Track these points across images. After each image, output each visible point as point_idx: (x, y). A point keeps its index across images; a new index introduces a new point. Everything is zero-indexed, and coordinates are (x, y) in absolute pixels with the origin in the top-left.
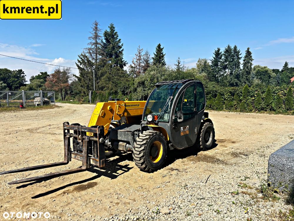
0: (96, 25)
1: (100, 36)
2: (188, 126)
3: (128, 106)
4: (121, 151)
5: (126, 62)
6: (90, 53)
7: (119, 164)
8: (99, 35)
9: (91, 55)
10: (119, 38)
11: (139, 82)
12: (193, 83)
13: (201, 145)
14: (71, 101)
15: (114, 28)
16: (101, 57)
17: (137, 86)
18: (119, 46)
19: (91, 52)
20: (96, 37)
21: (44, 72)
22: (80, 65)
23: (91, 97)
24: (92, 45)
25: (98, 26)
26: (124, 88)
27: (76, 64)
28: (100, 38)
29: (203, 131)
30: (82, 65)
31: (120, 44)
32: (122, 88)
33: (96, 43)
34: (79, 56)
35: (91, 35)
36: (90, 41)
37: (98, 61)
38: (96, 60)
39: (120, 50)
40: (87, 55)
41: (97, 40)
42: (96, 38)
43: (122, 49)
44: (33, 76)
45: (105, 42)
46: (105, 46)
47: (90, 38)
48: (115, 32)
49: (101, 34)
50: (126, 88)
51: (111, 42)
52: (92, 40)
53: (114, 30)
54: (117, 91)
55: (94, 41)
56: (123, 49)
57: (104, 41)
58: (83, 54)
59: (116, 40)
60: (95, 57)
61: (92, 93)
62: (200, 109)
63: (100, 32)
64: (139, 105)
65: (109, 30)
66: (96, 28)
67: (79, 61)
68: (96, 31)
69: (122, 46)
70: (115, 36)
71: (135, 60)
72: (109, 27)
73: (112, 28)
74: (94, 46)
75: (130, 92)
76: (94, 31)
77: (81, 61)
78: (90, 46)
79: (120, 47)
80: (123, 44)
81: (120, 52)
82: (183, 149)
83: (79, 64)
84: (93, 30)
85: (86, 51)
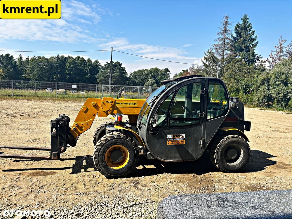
0: (226, 19)
1: (229, 31)
2: (184, 135)
3: (119, 104)
5: (260, 56)
6: (216, 49)
8: (228, 29)
9: (218, 51)
10: (253, 30)
12: (200, 80)
13: (217, 164)
14: (196, 97)
15: (248, 19)
17: (261, 84)
18: (252, 39)
19: (218, 48)
20: (225, 31)
21: (186, 70)
22: (206, 62)
23: (213, 94)
24: (220, 41)
25: (229, 20)
26: (246, 86)
27: (202, 61)
28: (229, 32)
29: (220, 146)
30: (208, 62)
31: (254, 37)
32: (243, 86)
33: (225, 38)
34: (205, 53)
35: (220, 31)
36: (218, 37)
37: (225, 57)
38: (223, 56)
39: (253, 43)
40: (214, 51)
41: (226, 35)
42: (225, 33)
43: (255, 42)
44: (176, 74)
45: (236, 37)
46: (235, 41)
47: (218, 34)
48: (248, 23)
49: (232, 29)
50: (249, 86)
51: (242, 35)
52: (221, 35)
53: (248, 22)
54: (239, 89)
55: (223, 37)
56: (257, 42)
57: (235, 35)
58: (210, 51)
59: (250, 32)
60: (221, 53)
61: (213, 91)
62: (217, 115)
63: (229, 26)
64: (135, 104)
65: (241, 22)
66: (226, 22)
67: (205, 58)
68: (226, 25)
69: (256, 39)
70: (248, 28)
71: (273, 54)
72: (242, 19)
73: (246, 20)
74: (222, 42)
75: (253, 90)
76: (224, 26)
77: (207, 58)
78: (217, 43)
79: (253, 40)
80: (257, 36)
81: (253, 45)
84: (222, 24)
85: (213, 48)
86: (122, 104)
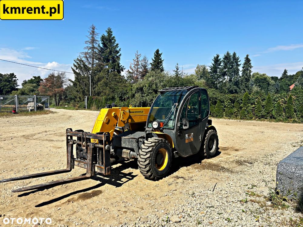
0: (93, 29)
1: (97, 41)
2: (192, 134)
3: (132, 112)
4: (125, 159)
5: (123, 67)
6: (86, 57)
7: (122, 171)
8: (96, 39)
9: (88, 60)
10: (116, 43)
11: (137, 88)
12: (198, 90)
13: (205, 153)
14: (66, 106)
15: (111, 32)
16: (97, 61)
17: (136, 92)
18: (116, 51)
19: (88, 56)
20: (93, 41)
21: (37, 76)
23: (87, 103)
24: (89, 50)
25: (95, 30)
26: (122, 94)
27: (72, 68)
28: (97, 42)
29: (207, 138)
30: (78, 70)
31: (118, 49)
32: (120, 94)
33: (93, 48)
34: (75, 61)
35: (88, 39)
36: (87, 45)
37: (94, 66)
38: (93, 64)
39: (117, 55)
40: (83, 59)
41: (94, 44)
42: (93, 42)
43: (119, 54)
44: (25, 80)
45: (102, 47)
46: (102, 51)
47: (86, 42)
48: (112, 36)
49: (98, 38)
50: (124, 94)
51: (108, 46)
52: (89, 44)
53: (112, 35)
54: (115, 97)
55: (91, 46)
56: (120, 54)
57: (101, 45)
58: (79, 59)
59: (114, 44)
60: (91, 62)
61: (88, 99)
63: (97, 36)
65: (106, 34)
66: (93, 32)
67: (75, 66)
68: (93, 35)
69: (120, 51)
70: (112, 41)
71: (133, 66)
72: (106, 31)
73: (110, 32)
74: (91, 51)
75: (128, 98)
76: (91, 35)
77: (78, 66)
78: (86, 51)
79: (118, 52)
80: (120, 49)
81: (117, 57)
82: (188, 157)
83: (75, 68)
84: (89, 34)
85: (83, 56)
86: (134, 112)
